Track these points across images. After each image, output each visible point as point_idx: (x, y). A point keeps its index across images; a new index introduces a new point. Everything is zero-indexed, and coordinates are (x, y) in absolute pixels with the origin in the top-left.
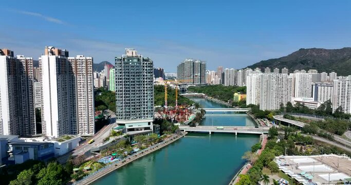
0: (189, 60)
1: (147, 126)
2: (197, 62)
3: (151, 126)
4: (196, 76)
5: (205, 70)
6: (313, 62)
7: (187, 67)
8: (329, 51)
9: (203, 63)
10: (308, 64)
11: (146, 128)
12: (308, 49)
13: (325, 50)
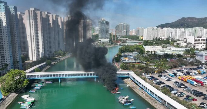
0: (121, 24)
1: (107, 41)
2: (125, 24)
3: (109, 41)
4: (124, 31)
5: (129, 28)
6: (188, 25)
7: (120, 27)
8: (198, 19)
9: (128, 25)
10: (184, 26)
11: (107, 42)
12: (186, 18)
13: (196, 18)
